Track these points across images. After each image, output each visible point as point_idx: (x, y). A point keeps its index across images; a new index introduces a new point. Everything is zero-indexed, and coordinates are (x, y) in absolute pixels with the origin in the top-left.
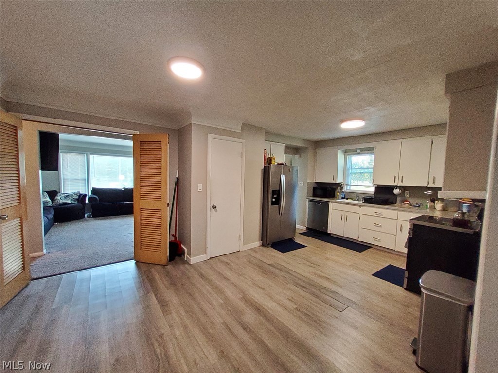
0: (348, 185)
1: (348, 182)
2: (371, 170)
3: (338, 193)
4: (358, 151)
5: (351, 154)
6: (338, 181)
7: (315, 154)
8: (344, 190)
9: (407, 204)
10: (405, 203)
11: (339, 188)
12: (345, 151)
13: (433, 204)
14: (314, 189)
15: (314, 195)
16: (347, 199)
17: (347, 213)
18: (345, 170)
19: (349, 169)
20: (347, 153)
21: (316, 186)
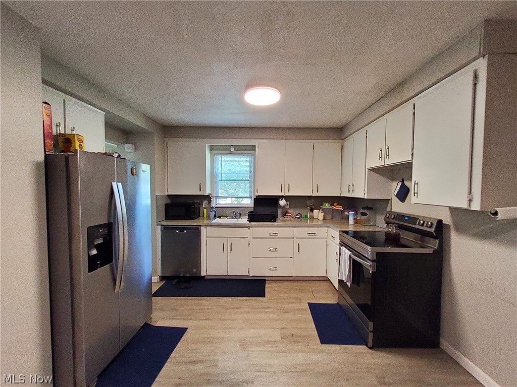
0: (218, 197)
1: (217, 193)
2: (248, 177)
3: (205, 210)
4: (232, 149)
5: (220, 154)
6: (208, 192)
7: (165, 147)
8: (213, 205)
9: (290, 216)
10: (287, 216)
11: (205, 202)
12: (212, 148)
13: (311, 213)
14: (167, 206)
15: (168, 217)
16: (220, 217)
17: (230, 241)
18: (213, 175)
19: (217, 175)
20: (215, 152)
21: (168, 201)
